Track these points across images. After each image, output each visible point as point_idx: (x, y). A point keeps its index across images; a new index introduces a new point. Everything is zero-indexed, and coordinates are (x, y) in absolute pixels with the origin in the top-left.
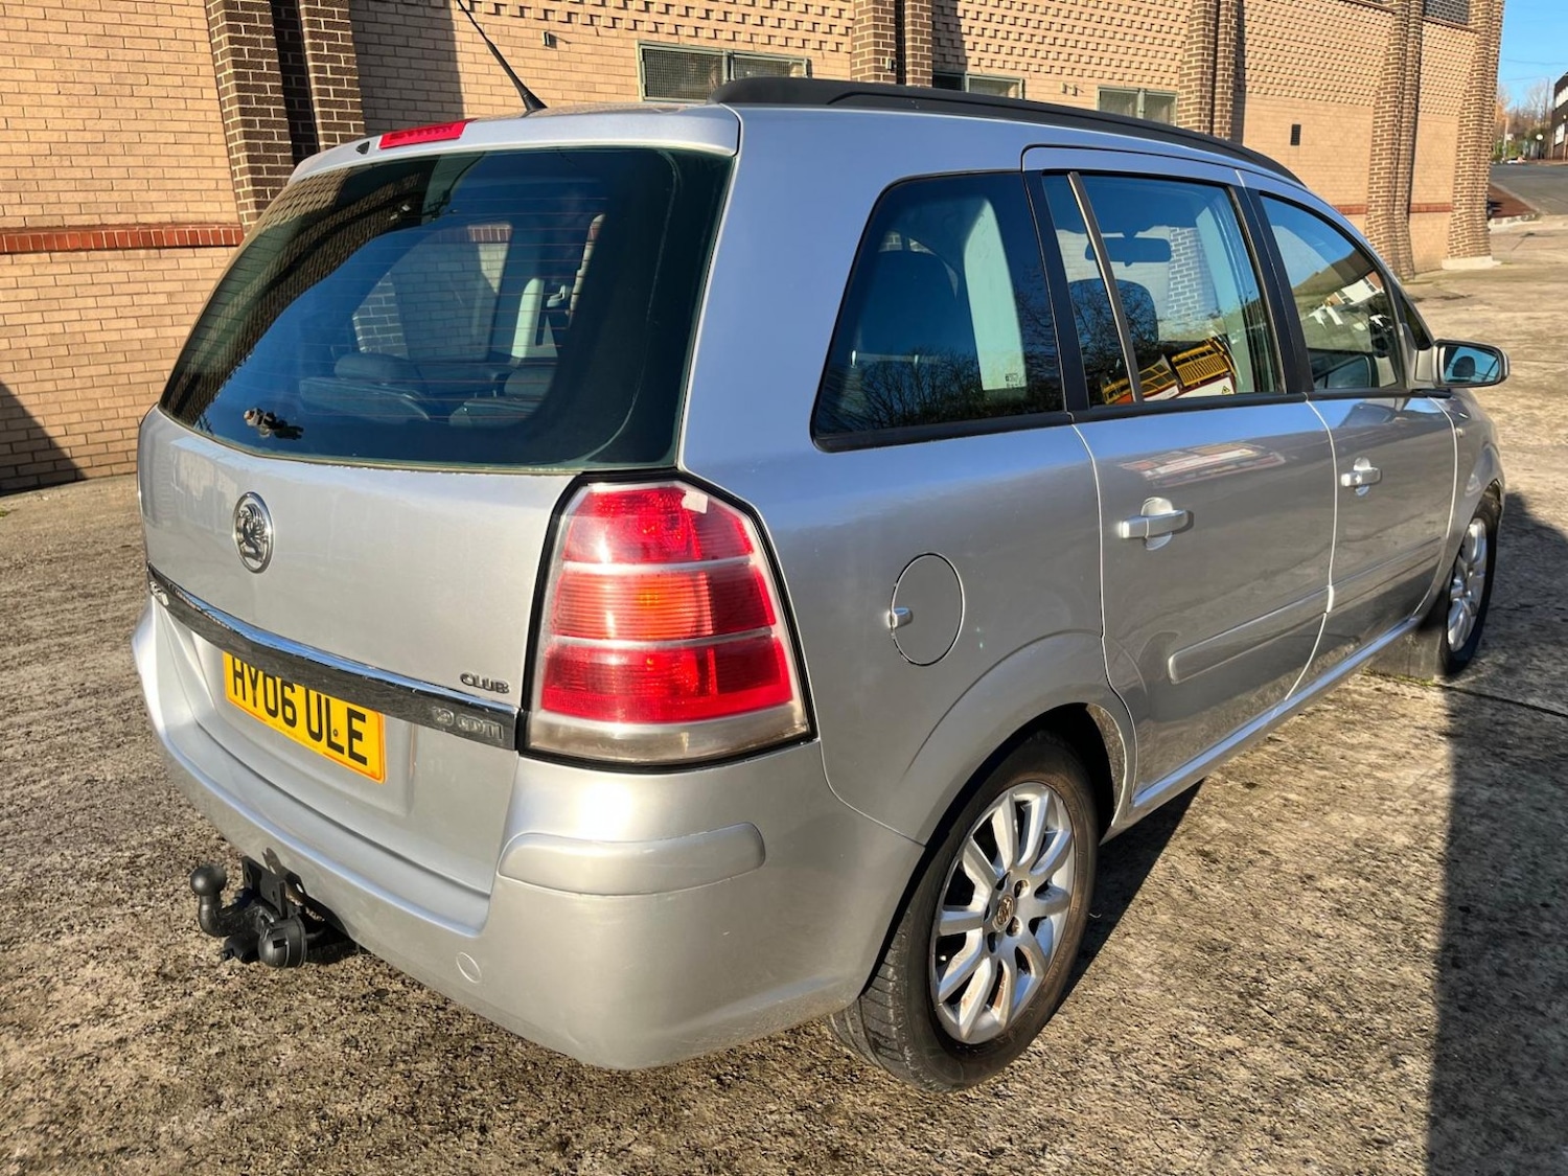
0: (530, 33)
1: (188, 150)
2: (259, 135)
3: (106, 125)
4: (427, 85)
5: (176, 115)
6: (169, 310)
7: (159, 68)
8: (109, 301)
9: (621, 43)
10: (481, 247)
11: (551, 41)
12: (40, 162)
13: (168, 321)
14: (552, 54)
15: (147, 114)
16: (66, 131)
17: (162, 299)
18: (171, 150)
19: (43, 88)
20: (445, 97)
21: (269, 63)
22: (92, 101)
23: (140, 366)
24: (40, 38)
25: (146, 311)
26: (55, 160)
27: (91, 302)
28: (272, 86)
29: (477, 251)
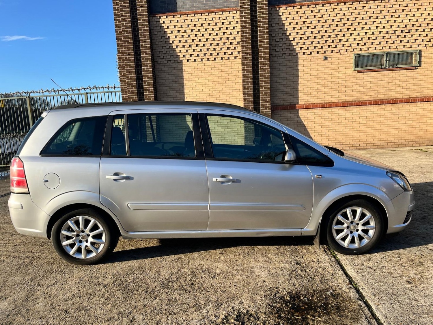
0: (320, 57)
1: (235, 93)
2: (246, 89)
3: (220, 89)
4: (290, 73)
5: (233, 86)
6: (227, 125)
7: (231, 77)
8: (216, 124)
9: (348, 55)
10: (300, 110)
11: (326, 58)
12: (208, 97)
13: (227, 128)
14: (326, 61)
15: (228, 87)
16: (213, 91)
17: (226, 123)
18: (231, 93)
19: (210, 83)
20: (294, 76)
21: (250, 74)
22: (218, 85)
23: (220, 136)
24: (210, 74)
25: (223, 126)
26: (210, 96)
27: (213, 124)
28: (250, 79)
29: (298, 111)
